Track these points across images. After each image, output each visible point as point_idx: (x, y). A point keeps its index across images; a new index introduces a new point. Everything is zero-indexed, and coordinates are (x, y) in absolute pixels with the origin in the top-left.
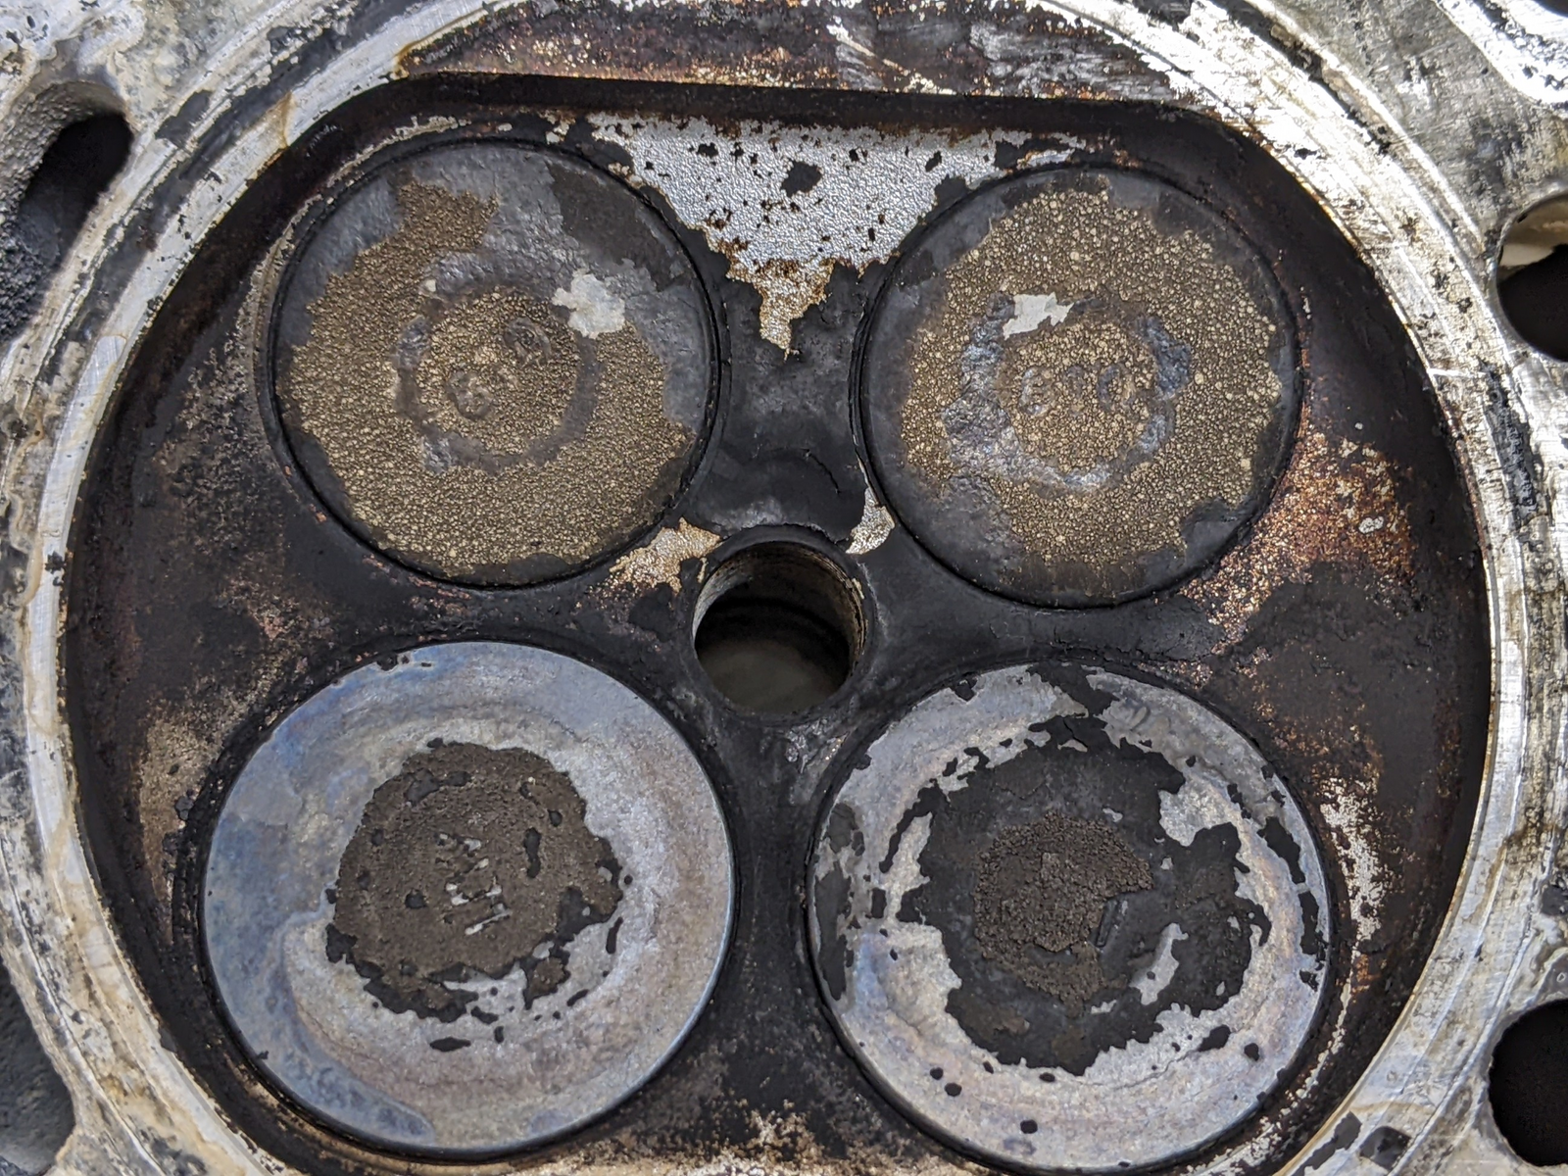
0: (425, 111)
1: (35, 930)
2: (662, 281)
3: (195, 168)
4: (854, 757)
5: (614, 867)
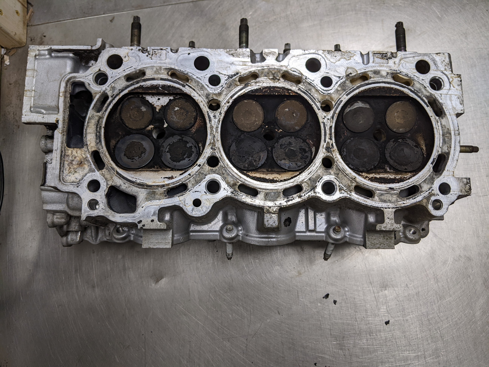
0: (131, 95)
1: (102, 153)
2: (149, 107)
3: (113, 99)
4: (164, 142)
5: (145, 149)
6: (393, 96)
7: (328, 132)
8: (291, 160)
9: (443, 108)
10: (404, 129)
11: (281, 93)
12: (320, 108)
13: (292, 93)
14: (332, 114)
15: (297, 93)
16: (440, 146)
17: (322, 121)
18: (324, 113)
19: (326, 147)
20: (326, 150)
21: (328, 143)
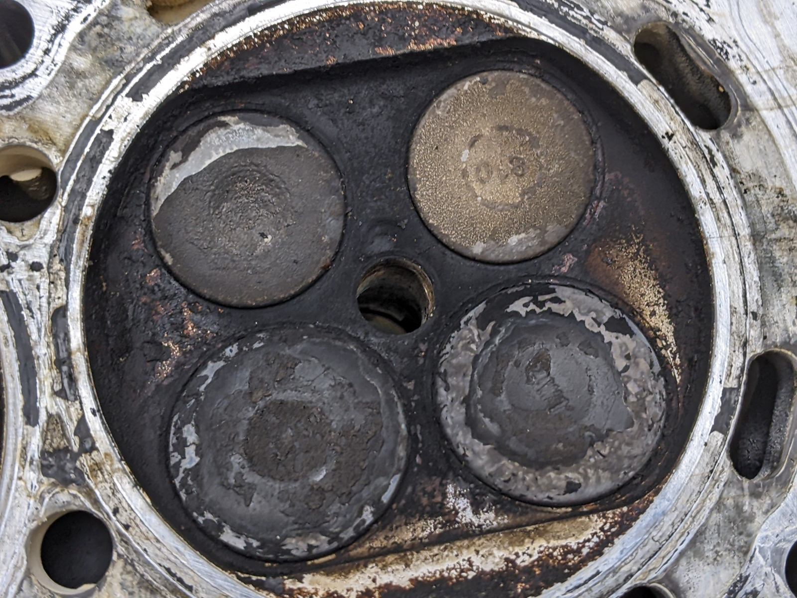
6: (423, 53)
7: (43, 350)
9: (728, 73)
10: (532, 233)
14: (54, 227)
16: (753, 307)
18: (3, 232)
19: (44, 453)
20: (45, 469)
21: (55, 420)
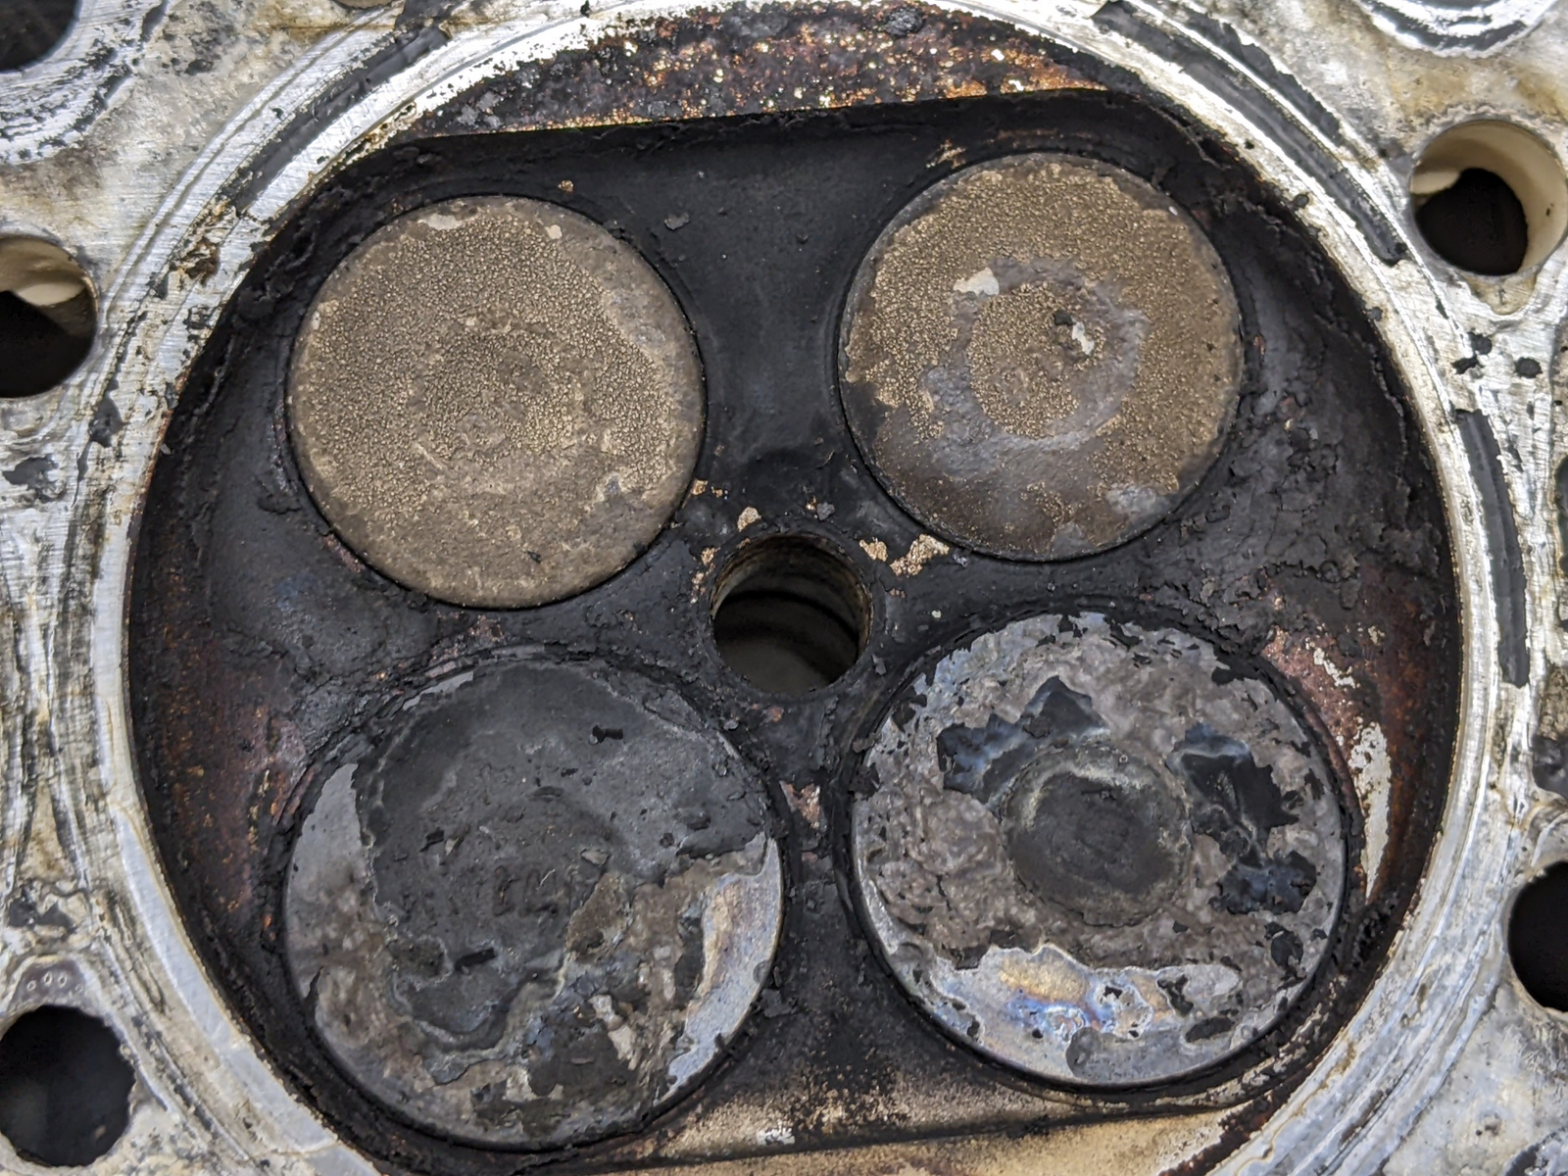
7: (1539, 537)
8: (1098, 941)
11: (878, 85)
12: (1402, 234)
13: (1025, 75)
15: (1087, 63)
17: (1450, 397)
18: (1464, 293)
19: (1539, 742)
20: (1542, 775)
21: (1561, 678)
